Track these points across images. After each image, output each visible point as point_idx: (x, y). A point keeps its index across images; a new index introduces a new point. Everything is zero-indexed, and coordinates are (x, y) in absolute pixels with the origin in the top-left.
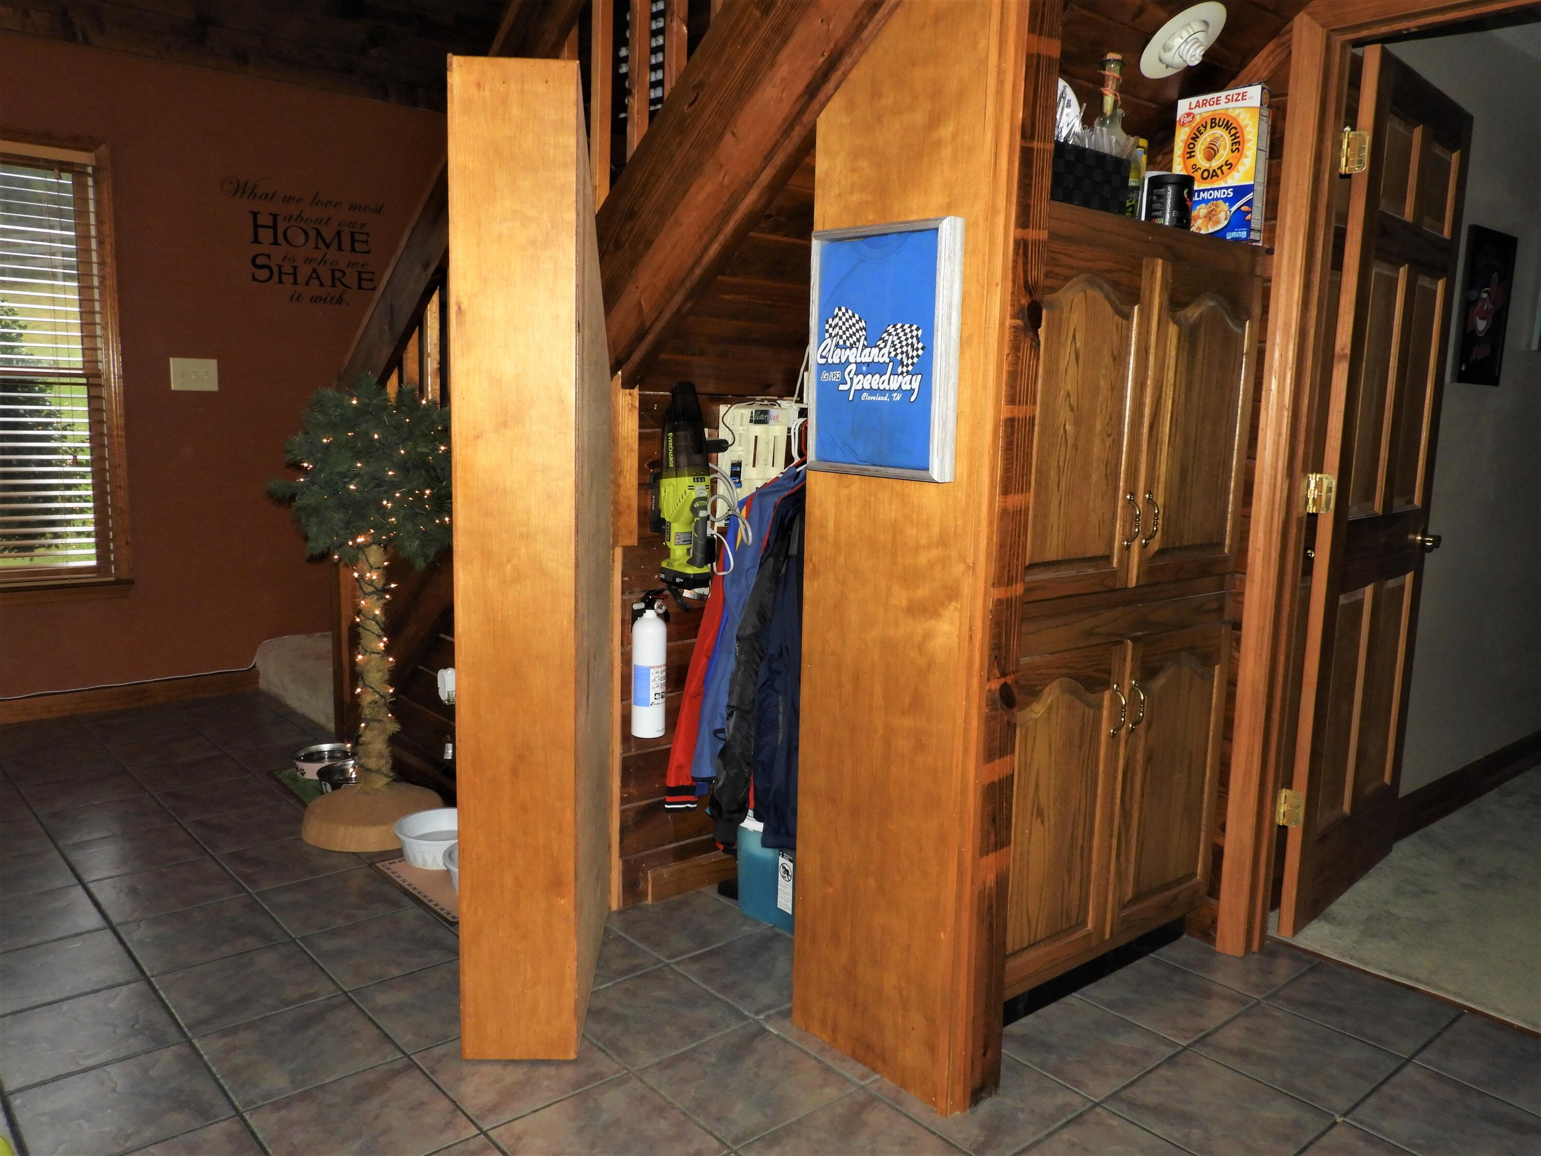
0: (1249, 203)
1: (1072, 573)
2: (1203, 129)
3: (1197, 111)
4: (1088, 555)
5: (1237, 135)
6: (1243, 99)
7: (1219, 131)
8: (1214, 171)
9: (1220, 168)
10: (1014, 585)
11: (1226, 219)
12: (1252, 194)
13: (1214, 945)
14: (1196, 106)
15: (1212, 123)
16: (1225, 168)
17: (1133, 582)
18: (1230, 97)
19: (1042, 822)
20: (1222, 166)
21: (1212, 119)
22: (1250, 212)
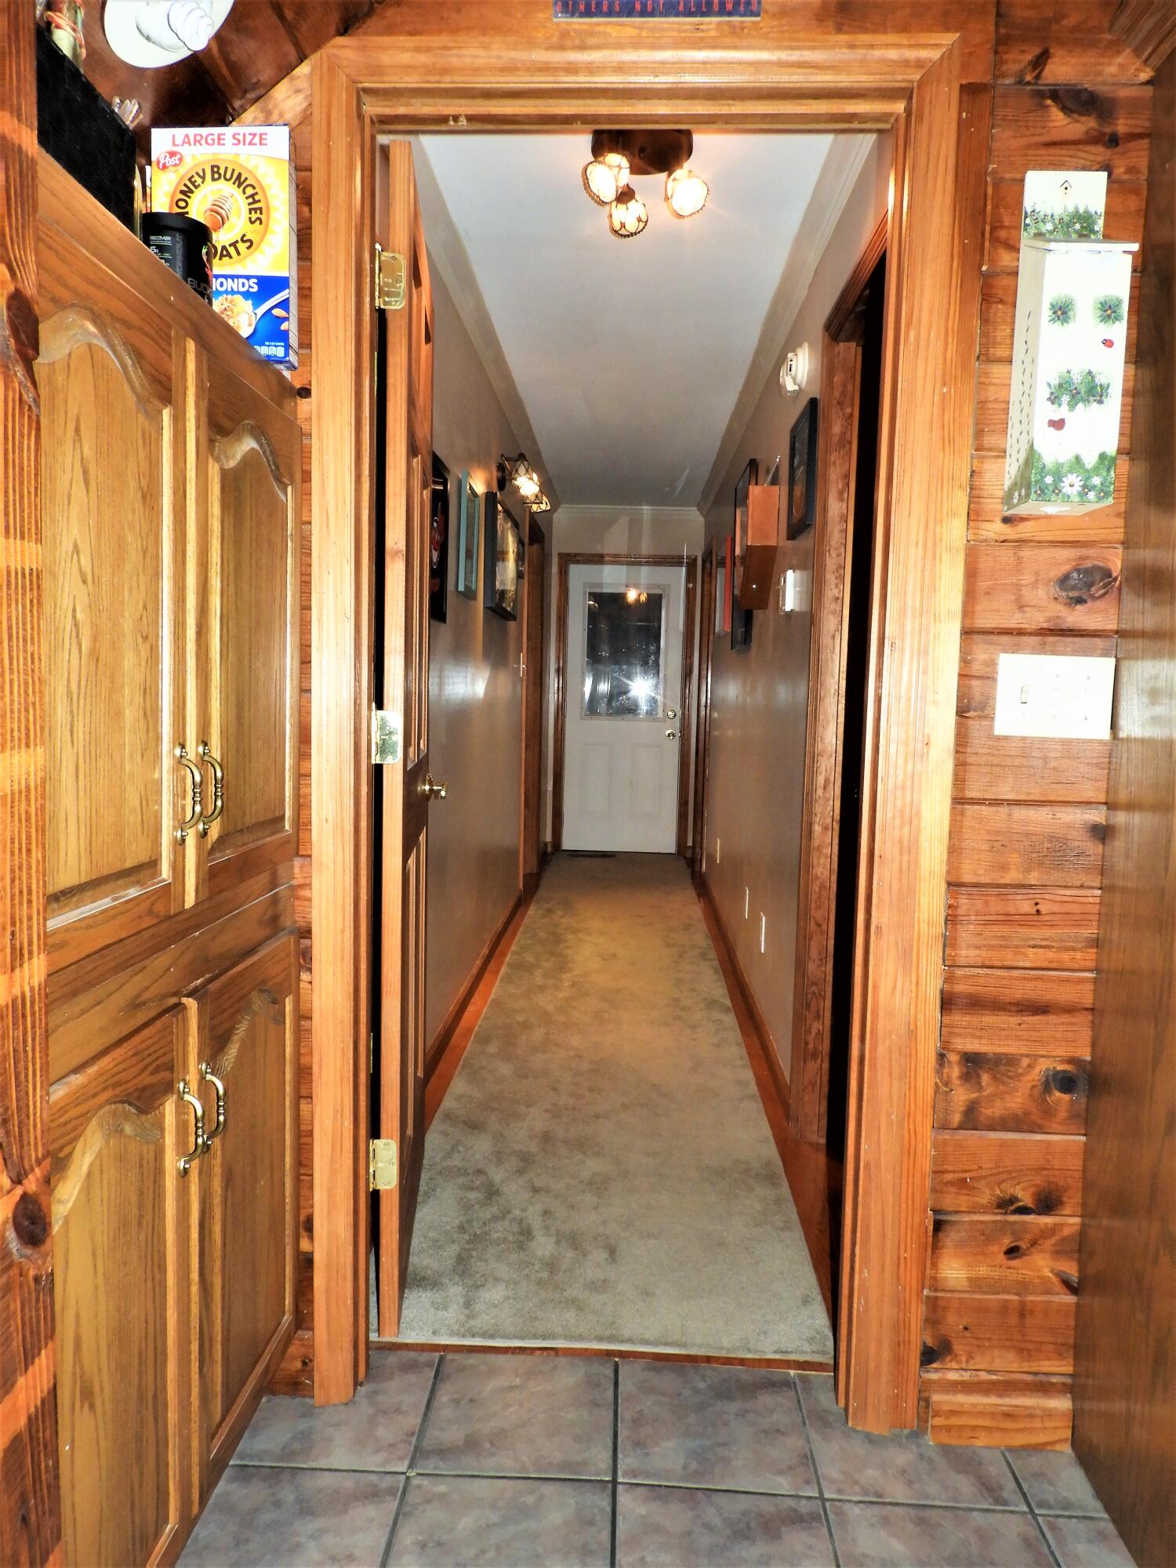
0: (284, 304)
1: (105, 903)
2: (199, 181)
3: (184, 150)
4: (128, 864)
5: (257, 198)
6: (261, 144)
7: (226, 188)
8: (224, 248)
9: (234, 244)
10: (26, 965)
11: (250, 325)
12: (287, 291)
13: (312, 1397)
14: (184, 142)
15: (213, 173)
16: (241, 246)
17: (190, 900)
18: (241, 138)
19: (92, 1407)
20: (237, 242)
21: (213, 167)
22: (286, 319)
